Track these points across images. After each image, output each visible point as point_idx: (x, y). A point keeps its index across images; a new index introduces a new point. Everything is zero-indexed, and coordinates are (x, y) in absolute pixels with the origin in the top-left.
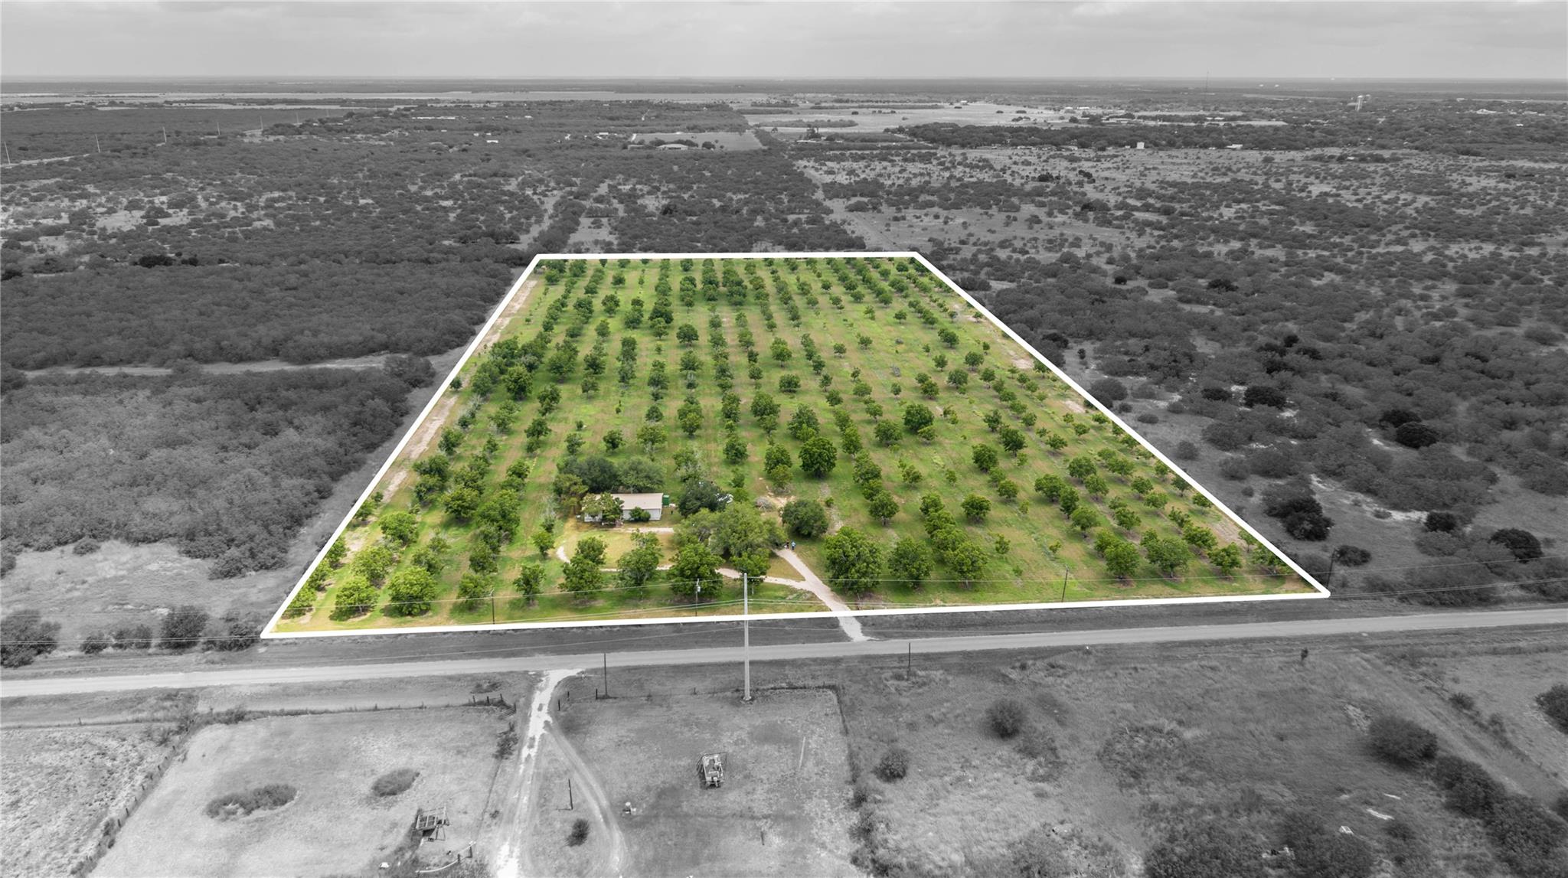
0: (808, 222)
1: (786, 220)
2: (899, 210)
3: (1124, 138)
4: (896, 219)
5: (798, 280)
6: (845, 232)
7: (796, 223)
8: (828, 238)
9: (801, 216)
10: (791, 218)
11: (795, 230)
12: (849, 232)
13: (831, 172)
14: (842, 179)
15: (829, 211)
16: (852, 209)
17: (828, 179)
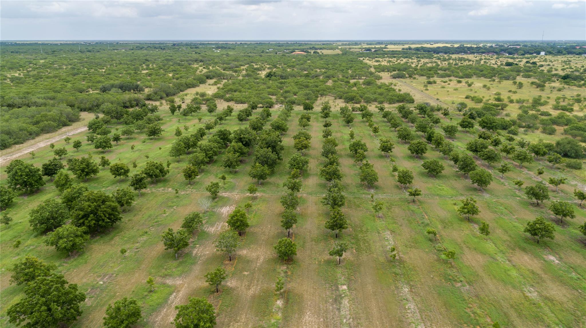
0: (364, 84)
1: (349, 82)
2: (429, 77)
3: (532, 50)
4: (430, 83)
5: (352, 136)
6: (394, 90)
7: (355, 84)
8: (381, 94)
9: (359, 80)
10: (352, 81)
11: (355, 88)
12: (397, 91)
13: (377, 61)
14: (384, 63)
15: (380, 78)
16: (394, 77)
17: (377, 64)
